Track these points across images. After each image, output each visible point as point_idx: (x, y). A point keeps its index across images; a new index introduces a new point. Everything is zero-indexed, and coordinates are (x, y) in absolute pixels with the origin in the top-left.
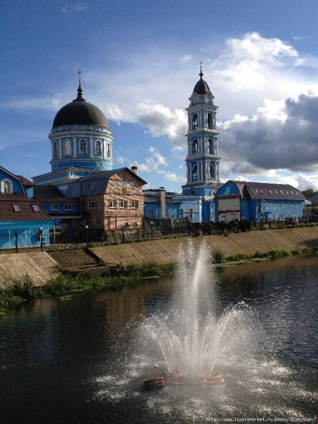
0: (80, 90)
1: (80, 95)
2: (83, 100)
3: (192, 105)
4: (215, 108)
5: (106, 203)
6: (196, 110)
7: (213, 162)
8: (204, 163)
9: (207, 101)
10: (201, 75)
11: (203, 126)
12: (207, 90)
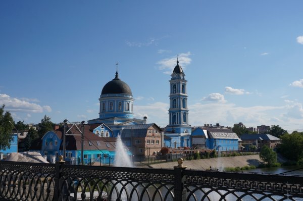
0: (117, 73)
1: (117, 76)
2: (118, 79)
3: (173, 79)
4: (186, 81)
5: (146, 141)
6: (175, 82)
7: (185, 113)
8: (180, 114)
9: (182, 77)
10: (178, 62)
11: (179, 92)
12: (181, 71)
